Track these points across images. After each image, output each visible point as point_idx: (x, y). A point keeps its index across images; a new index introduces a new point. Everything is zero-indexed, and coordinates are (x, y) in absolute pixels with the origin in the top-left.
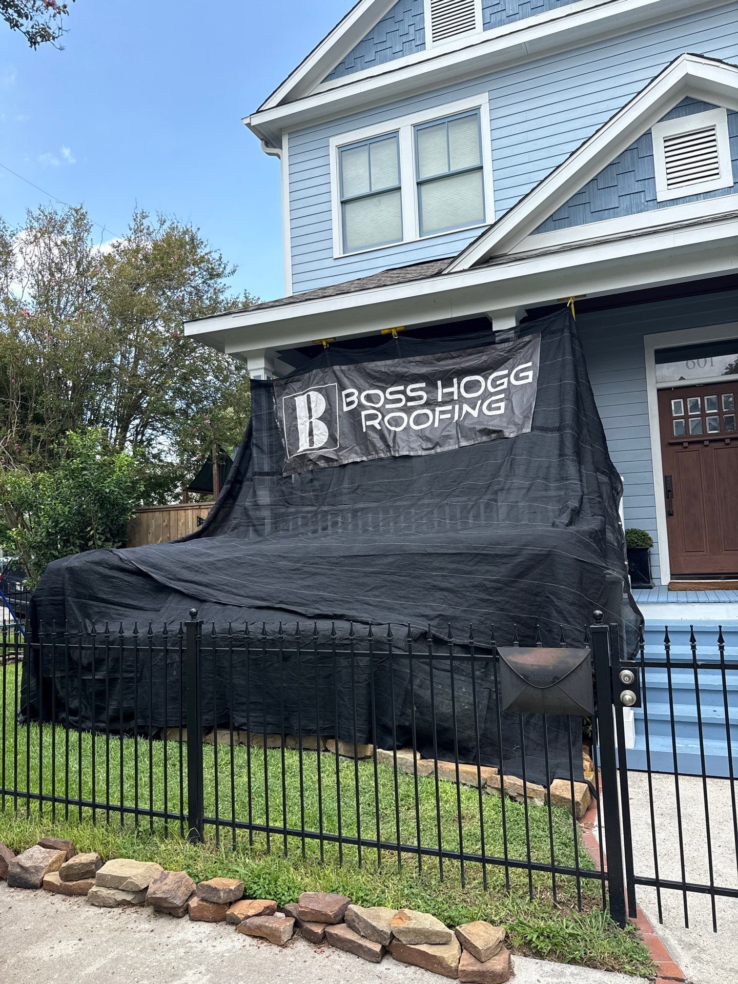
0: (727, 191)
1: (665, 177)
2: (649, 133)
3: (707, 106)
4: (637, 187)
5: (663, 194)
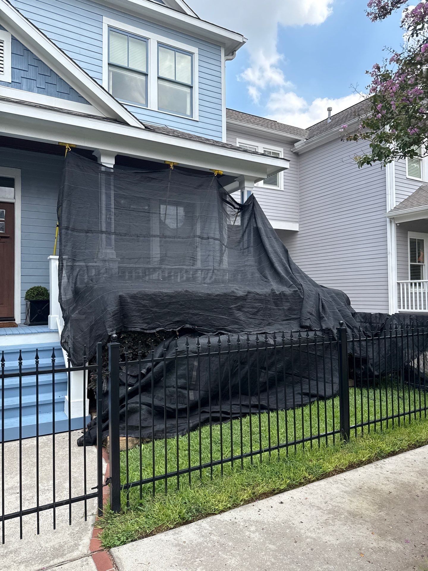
0: (7, 85)
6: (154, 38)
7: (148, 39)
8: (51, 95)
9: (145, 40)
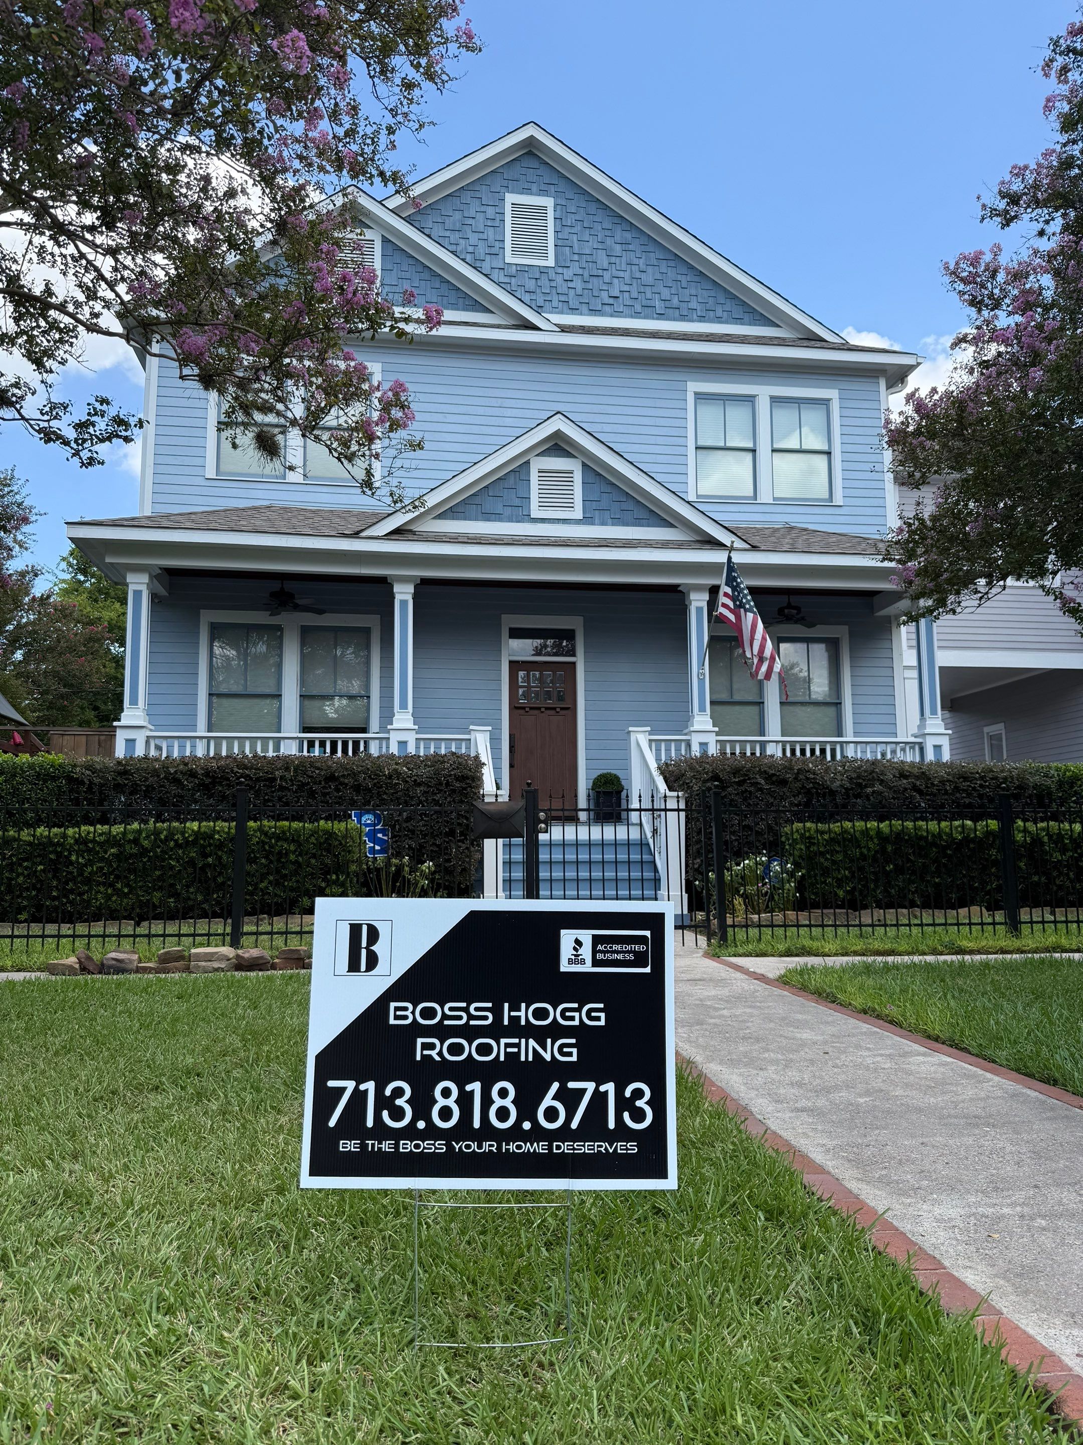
0: (577, 522)
1: (538, 500)
2: (528, 463)
3: (569, 455)
4: (517, 502)
5: (536, 512)
6: (764, 391)
7: (754, 396)
8: (627, 525)
9: (750, 399)
